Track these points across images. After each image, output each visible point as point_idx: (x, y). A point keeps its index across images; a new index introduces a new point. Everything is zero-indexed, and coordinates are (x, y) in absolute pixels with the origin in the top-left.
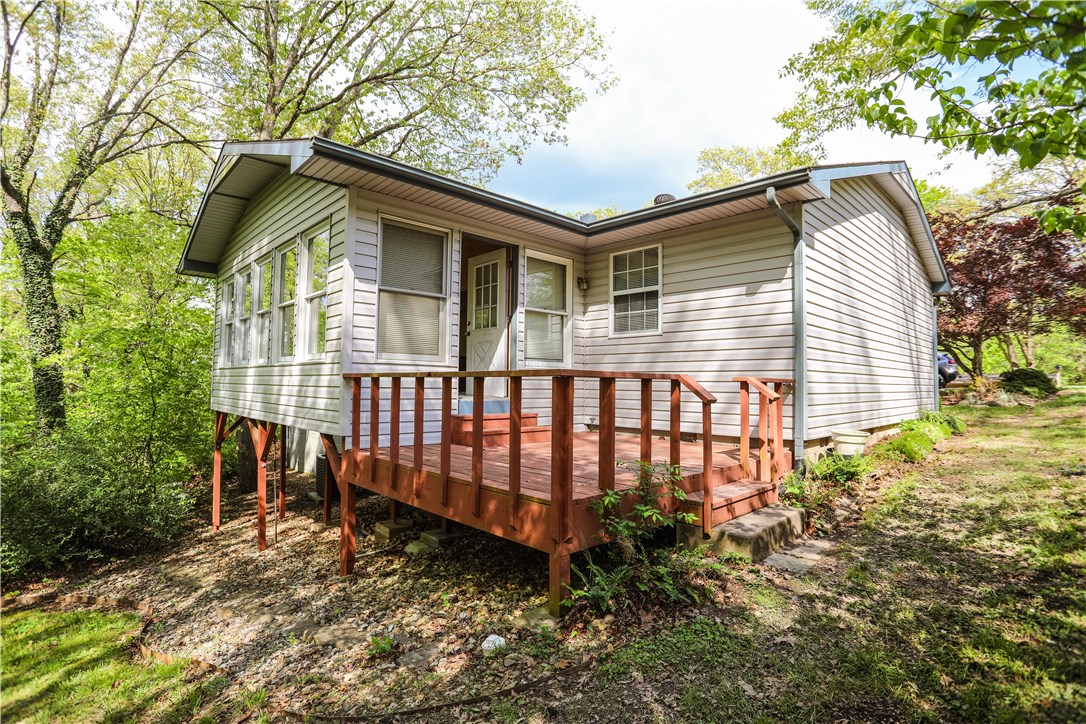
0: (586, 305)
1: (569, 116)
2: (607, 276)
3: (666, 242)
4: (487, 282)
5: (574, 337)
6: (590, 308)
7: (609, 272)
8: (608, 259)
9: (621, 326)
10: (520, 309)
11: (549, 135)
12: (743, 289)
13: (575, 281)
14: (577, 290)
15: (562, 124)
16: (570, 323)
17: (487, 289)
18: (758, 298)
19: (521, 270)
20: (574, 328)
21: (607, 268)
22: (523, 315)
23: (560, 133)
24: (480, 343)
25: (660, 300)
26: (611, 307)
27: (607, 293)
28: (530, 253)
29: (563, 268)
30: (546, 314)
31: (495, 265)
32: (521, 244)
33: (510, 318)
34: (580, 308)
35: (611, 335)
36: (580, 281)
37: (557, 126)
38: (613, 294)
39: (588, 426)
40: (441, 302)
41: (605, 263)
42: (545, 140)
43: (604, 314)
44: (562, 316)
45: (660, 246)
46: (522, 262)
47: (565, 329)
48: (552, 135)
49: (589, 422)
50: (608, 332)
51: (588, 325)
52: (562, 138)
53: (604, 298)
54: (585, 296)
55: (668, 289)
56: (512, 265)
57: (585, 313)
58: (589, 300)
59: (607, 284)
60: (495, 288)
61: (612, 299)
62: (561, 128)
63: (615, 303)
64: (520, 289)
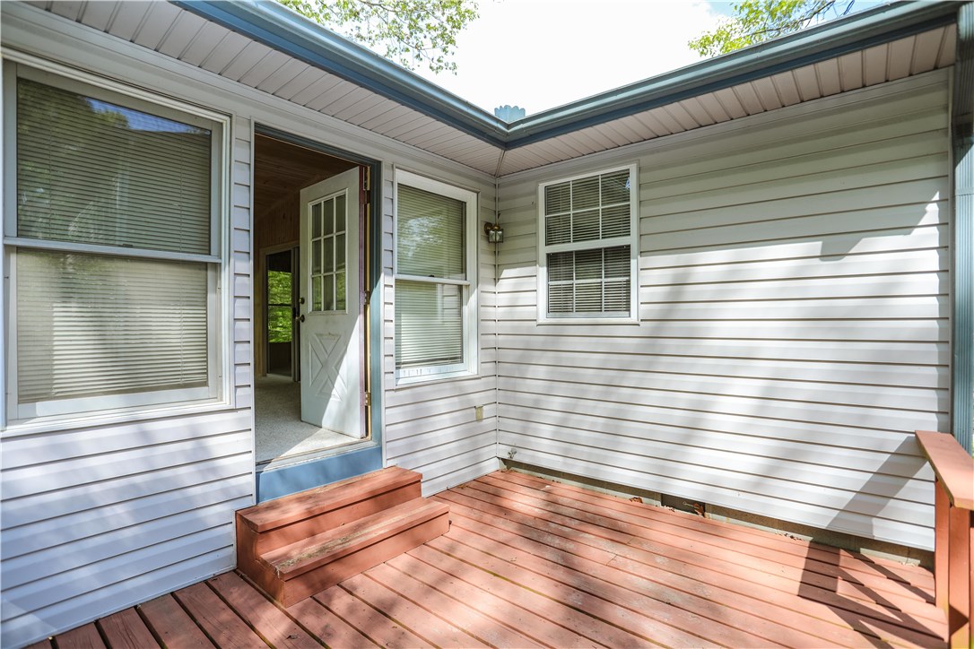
0: (498, 268)
1: (459, 36)
2: (535, 221)
3: (645, 160)
4: (329, 230)
5: (480, 320)
6: (506, 273)
7: (537, 214)
8: (535, 192)
9: (558, 304)
10: (386, 280)
11: (435, 60)
12: (815, 247)
13: (482, 228)
14: (483, 244)
15: (451, 48)
16: (473, 298)
17: (329, 241)
18: (851, 264)
19: (386, 208)
20: (480, 305)
21: (535, 206)
22: (392, 290)
23: (447, 59)
24: (320, 335)
25: (633, 262)
26: (542, 271)
27: (536, 248)
28: (403, 177)
29: (461, 205)
30: (434, 285)
31: (341, 199)
32: (386, 158)
33: (369, 294)
34: (489, 273)
35: (543, 318)
36: (488, 228)
37: (444, 50)
38: (544, 250)
39: (504, 461)
40: (210, 274)
41: (532, 198)
42: (431, 68)
43: (528, 284)
44: (460, 287)
45: (633, 168)
46: (388, 193)
47: (465, 308)
48: (439, 61)
49: (506, 457)
50: (537, 313)
51: (503, 299)
52: (450, 65)
53: (529, 256)
54: (496, 253)
55: (648, 243)
56: (371, 198)
57: (496, 280)
58: (503, 259)
59: (535, 234)
60: (341, 238)
61: (543, 259)
62: (449, 54)
63: (549, 265)
64: (386, 243)
